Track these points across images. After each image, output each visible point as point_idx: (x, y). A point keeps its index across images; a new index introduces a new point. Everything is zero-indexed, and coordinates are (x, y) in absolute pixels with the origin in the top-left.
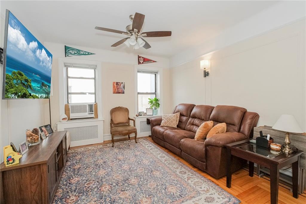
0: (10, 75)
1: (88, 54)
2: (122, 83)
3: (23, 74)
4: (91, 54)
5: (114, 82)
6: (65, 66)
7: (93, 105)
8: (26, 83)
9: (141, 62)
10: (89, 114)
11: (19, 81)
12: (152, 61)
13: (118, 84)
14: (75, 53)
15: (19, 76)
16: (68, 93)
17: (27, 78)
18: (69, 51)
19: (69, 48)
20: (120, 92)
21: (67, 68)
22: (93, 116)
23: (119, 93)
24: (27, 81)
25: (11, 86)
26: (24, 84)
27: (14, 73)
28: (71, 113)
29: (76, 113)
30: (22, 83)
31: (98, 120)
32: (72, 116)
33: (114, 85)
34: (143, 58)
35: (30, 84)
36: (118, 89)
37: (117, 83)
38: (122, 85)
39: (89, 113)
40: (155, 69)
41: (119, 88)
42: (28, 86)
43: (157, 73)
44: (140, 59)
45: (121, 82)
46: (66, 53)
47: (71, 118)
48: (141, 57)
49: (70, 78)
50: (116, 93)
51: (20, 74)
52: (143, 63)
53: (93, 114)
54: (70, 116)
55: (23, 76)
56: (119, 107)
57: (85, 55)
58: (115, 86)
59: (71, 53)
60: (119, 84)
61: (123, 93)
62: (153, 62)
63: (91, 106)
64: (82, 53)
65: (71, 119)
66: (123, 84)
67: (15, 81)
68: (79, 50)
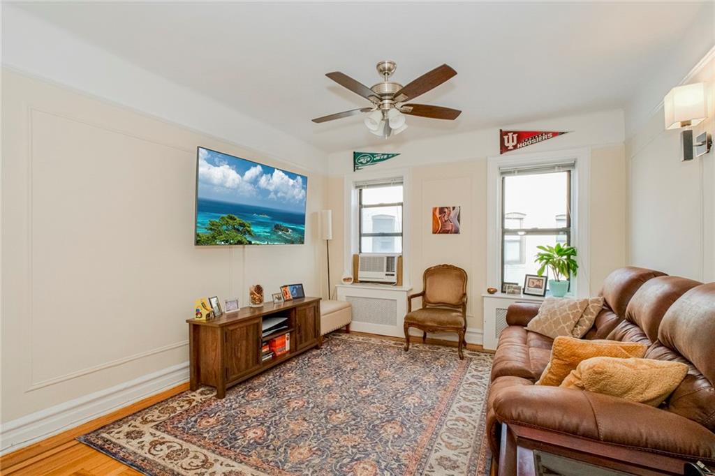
0: (217, 221)
1: (388, 158)
2: (454, 208)
3: (236, 217)
4: (393, 155)
5: (436, 208)
6: (357, 187)
7: (394, 257)
8: (241, 228)
9: (510, 145)
10: (386, 275)
11: (230, 227)
12: (546, 133)
13: (445, 212)
14: (368, 162)
15: (229, 220)
16: (361, 235)
17: (243, 221)
18: (359, 159)
19: (359, 154)
20: (448, 229)
21: (361, 190)
22: (394, 279)
23: (447, 232)
24: (242, 225)
25: (220, 233)
26: (238, 230)
27: (222, 218)
28: (362, 270)
29: (367, 270)
30: (235, 228)
31: (403, 289)
32: (362, 275)
33: (434, 214)
34: (515, 133)
35: (248, 229)
36: (444, 222)
37: (442, 210)
38: (453, 213)
39: (388, 273)
40: (564, 156)
41: (446, 221)
42: (245, 232)
43: (573, 165)
44: (506, 137)
45: (451, 206)
46: (355, 163)
47: (359, 279)
48: (510, 132)
49: (366, 207)
50: (439, 233)
51: (231, 218)
52: (515, 147)
53: (393, 275)
54: (359, 276)
55: (235, 219)
56: (443, 266)
57: (384, 159)
58: (438, 216)
59: (361, 163)
60: (446, 210)
61: (457, 232)
62: (550, 135)
63: (390, 260)
64: (378, 158)
65: (361, 282)
66: (457, 210)
67: (225, 227)
68: (372, 154)
